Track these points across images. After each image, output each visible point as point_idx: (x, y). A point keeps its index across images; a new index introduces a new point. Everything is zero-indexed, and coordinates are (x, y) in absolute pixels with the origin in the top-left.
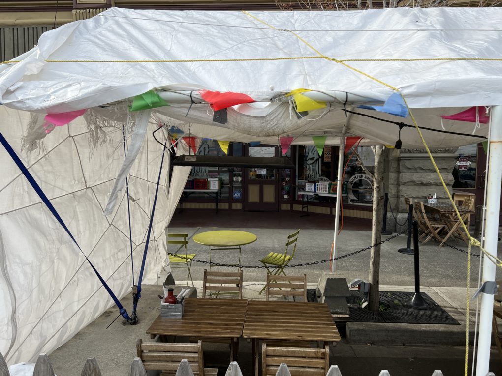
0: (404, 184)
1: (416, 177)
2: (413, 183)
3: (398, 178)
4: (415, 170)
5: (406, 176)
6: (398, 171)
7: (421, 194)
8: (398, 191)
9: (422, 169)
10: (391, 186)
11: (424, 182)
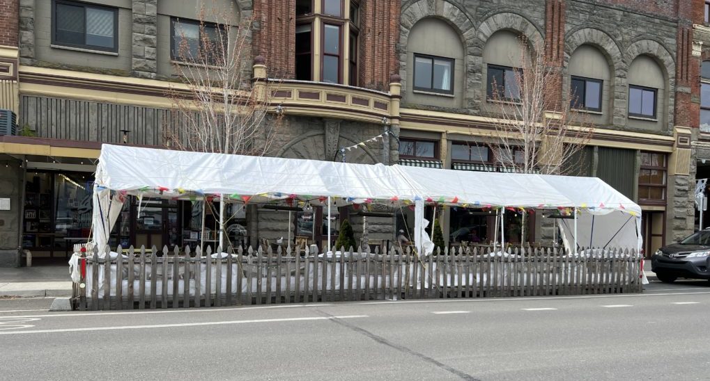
0: (262, 230)
1: (270, 225)
2: (267, 229)
3: (257, 226)
4: (269, 220)
5: (263, 224)
6: (258, 221)
7: (273, 237)
8: (258, 235)
9: (273, 220)
10: (253, 232)
11: (275, 228)
